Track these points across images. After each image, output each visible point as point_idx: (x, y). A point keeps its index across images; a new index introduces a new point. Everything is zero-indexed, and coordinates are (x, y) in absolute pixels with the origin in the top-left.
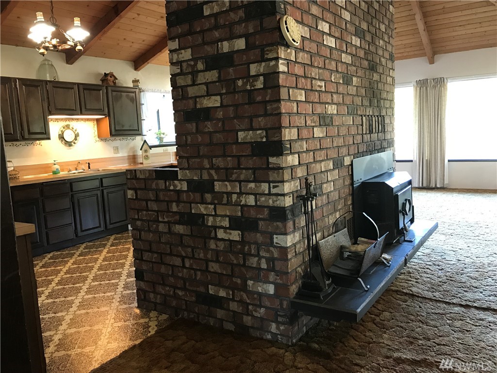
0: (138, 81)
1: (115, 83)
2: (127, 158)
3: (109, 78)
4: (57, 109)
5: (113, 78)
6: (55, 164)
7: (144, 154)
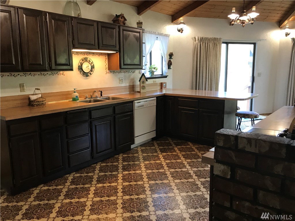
0: (141, 23)
1: (124, 24)
2: (128, 87)
3: (120, 19)
4: (79, 43)
5: (123, 20)
6: (75, 92)
7: (142, 85)
